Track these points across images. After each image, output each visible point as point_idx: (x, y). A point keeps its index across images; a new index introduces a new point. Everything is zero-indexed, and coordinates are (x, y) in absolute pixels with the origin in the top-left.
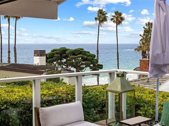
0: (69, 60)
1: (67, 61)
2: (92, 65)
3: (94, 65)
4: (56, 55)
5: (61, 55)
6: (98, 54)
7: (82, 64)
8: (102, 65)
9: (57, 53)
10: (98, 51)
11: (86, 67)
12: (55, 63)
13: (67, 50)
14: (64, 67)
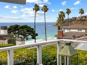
0: (20, 31)
1: (19, 32)
2: (32, 34)
3: (33, 34)
4: (12, 29)
5: (15, 29)
6: (35, 28)
7: (27, 34)
8: (37, 34)
9: (13, 28)
10: (35, 26)
11: (29, 35)
12: (12, 33)
13: (18, 26)
14: (17, 35)
